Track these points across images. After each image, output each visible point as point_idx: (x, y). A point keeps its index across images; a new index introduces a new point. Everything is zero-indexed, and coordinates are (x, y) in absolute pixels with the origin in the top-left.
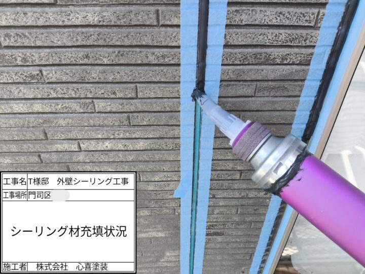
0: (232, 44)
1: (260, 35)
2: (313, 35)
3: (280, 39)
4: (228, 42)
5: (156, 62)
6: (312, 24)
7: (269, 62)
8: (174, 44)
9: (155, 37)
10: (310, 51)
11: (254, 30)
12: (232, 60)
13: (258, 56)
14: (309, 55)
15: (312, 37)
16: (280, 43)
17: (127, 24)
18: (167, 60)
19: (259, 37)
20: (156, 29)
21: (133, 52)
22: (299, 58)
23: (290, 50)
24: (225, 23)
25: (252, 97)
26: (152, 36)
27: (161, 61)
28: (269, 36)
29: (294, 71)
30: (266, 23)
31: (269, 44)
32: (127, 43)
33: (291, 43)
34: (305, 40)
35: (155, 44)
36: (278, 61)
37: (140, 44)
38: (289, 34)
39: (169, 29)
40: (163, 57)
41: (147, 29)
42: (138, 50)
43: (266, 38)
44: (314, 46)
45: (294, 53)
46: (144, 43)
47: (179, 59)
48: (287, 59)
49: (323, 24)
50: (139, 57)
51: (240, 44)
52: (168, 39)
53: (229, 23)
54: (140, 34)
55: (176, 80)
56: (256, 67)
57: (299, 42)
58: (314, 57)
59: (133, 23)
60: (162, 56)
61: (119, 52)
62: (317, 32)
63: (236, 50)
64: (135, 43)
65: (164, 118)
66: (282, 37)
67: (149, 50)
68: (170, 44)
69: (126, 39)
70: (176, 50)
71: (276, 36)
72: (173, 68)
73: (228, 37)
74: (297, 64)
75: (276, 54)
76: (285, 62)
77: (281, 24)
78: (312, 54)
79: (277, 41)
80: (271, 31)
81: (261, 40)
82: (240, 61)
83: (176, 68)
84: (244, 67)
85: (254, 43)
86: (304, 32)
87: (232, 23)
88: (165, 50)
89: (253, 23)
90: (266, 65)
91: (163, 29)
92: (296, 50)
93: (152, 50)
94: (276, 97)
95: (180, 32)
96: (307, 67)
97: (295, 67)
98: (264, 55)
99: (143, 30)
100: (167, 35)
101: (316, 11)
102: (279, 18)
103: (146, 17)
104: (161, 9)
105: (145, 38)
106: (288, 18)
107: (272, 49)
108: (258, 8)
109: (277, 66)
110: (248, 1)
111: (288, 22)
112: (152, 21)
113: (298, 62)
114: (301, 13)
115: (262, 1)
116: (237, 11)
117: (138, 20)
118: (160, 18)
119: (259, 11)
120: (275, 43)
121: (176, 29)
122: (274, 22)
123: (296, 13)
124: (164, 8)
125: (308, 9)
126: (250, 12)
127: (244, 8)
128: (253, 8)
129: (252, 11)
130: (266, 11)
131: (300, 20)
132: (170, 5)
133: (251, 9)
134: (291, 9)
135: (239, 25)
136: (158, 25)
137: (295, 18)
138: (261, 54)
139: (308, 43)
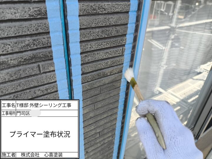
0: (86, 72)
1: (99, 65)
2: (122, 59)
3: (108, 64)
4: (84, 72)
5: (42, 94)
6: (121, 54)
7: (105, 76)
8: (53, 81)
9: (39, 80)
10: (121, 66)
11: (95, 63)
12: (87, 80)
13: (99, 75)
14: (121, 68)
15: (121, 60)
16: (108, 66)
17: (18, 77)
18: (49, 91)
19: (98, 66)
20: (39, 76)
21: (24, 93)
22: (118, 70)
23: (113, 68)
24: (80, 63)
25: (99, 94)
26: (37, 80)
27: (46, 92)
29: (116, 77)
30: (101, 59)
31: (103, 68)
32: (19, 89)
34: (119, 62)
35: (40, 84)
36: (109, 74)
37: (29, 87)
38: (112, 61)
39: (48, 74)
40: (47, 90)
41: (33, 78)
42: (28, 91)
43: (102, 65)
44: (123, 64)
45: (115, 69)
46: (32, 86)
47: (57, 88)
48: (112, 72)
49: (125, 53)
50: (29, 95)
51: (90, 71)
52: (48, 79)
53: (82, 62)
54: (28, 81)
56: (99, 80)
57: (117, 63)
59: (22, 76)
60: (46, 90)
61: (14, 96)
62: (123, 57)
63: (88, 75)
64: (26, 88)
66: (109, 63)
67: (35, 89)
68: (50, 82)
69: (18, 87)
70: (54, 84)
71: (106, 64)
72: (53, 94)
73: (83, 70)
74: (117, 73)
75: (107, 71)
76: (112, 74)
77: (108, 57)
78: (123, 67)
79: (107, 65)
80: (103, 61)
81: (99, 67)
82: (91, 79)
83: (55, 93)
84: (93, 81)
85: (97, 69)
86: (118, 59)
87: (85, 62)
88: (47, 86)
89: (95, 60)
90: (103, 77)
91: (44, 75)
92: (116, 67)
93: (38, 88)
94: (110, 90)
95: (55, 74)
96: (121, 73)
97: (116, 75)
98: (102, 73)
99: (30, 78)
100: (47, 77)
101: (121, 48)
102: (106, 55)
103: (32, 71)
104: (41, 64)
105: (33, 83)
106: (110, 54)
107: (105, 70)
108: (96, 52)
109: (109, 77)
110: (91, 50)
111: (110, 56)
112: (36, 72)
113: (117, 72)
114: (116, 51)
115: (97, 49)
116: (86, 56)
117: (26, 74)
118: (41, 69)
119: (96, 54)
120: (106, 67)
121: (52, 73)
122: (105, 57)
123: (113, 51)
124: (43, 63)
125: (118, 48)
126: (92, 55)
127: (89, 54)
128: (93, 53)
129: (93, 54)
130: (100, 53)
131: (115, 54)
132: (46, 60)
133: (92, 53)
134: (111, 50)
135: (88, 63)
136: (40, 74)
137: (113, 53)
138: (100, 73)
139: (120, 63)
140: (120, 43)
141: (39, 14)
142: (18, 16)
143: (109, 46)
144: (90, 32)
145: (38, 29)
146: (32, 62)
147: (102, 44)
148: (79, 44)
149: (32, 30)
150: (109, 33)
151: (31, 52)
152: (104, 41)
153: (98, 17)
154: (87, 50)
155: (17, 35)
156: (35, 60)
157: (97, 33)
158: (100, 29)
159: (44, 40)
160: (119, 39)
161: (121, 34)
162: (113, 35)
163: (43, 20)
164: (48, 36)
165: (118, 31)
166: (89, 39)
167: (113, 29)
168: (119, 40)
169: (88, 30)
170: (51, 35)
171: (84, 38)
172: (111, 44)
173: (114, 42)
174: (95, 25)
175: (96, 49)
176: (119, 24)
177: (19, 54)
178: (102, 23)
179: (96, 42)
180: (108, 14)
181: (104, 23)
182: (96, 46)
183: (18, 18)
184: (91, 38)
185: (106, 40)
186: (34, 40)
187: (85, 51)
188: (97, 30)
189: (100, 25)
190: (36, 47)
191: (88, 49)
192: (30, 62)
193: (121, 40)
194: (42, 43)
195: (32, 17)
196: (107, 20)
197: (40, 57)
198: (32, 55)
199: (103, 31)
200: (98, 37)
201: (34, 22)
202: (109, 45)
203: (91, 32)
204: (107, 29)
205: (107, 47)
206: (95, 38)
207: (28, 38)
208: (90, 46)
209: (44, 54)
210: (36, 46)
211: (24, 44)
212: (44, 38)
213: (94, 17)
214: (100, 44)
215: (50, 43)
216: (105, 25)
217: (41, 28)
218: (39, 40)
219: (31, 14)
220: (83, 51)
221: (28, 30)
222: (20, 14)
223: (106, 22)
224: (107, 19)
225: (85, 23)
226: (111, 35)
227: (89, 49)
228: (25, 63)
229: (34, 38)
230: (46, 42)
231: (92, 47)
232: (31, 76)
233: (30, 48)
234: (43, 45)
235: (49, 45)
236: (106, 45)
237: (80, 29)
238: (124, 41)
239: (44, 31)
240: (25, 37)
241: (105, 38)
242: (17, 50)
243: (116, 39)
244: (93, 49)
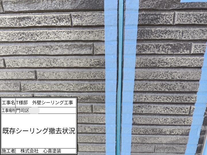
0: (138, 123)
1: (155, 119)
2: (188, 119)
3: (168, 121)
4: (135, 122)
5: (90, 132)
6: (188, 114)
7: (161, 133)
8: (102, 122)
9: (90, 119)
10: (188, 128)
11: (150, 116)
12: (138, 132)
13: (155, 130)
14: (187, 130)
15: (188, 120)
16: (168, 124)
18: (97, 131)
19: (154, 120)
20: (91, 115)
22: (181, 132)
23: (174, 127)
24: (132, 113)
25: (152, 152)
26: (88, 118)
27: (94, 131)
28: (161, 120)
29: (179, 139)
30: (158, 113)
31: (161, 124)
33: (175, 123)
34: (184, 122)
35: (90, 122)
36: (168, 133)
37: (81, 122)
38: (173, 119)
39: (98, 115)
40: (95, 129)
41: (86, 115)
43: (159, 121)
44: (190, 125)
45: (178, 130)
46: (83, 122)
47: (105, 130)
48: (173, 132)
49: (194, 113)
50: (80, 129)
51: (142, 123)
52: (98, 120)
53: (134, 112)
54: (81, 117)
55: (103, 142)
56: (154, 136)
57: (180, 123)
58: (190, 131)
60: (94, 129)
62: (191, 117)
63: (140, 127)
67: (86, 125)
68: (99, 123)
70: (103, 125)
71: (165, 120)
72: (101, 135)
73: (134, 120)
74: (181, 135)
75: (166, 130)
76: (172, 134)
77: (168, 113)
78: (189, 130)
79: (166, 122)
80: (161, 117)
81: (155, 122)
82: (144, 132)
83: (103, 135)
84: (146, 136)
85: (151, 123)
86: (183, 118)
87: (137, 113)
88: (96, 125)
89: (150, 113)
90: (160, 135)
91: (95, 115)
92: (179, 127)
94: (169, 153)
95: (105, 116)
96: (187, 137)
97: (179, 137)
98: (158, 130)
99: (83, 115)
100: (98, 118)
101: (189, 106)
102: (166, 111)
103: (85, 109)
104: (94, 105)
105: (84, 119)
106: (172, 110)
107: (163, 126)
108: (152, 105)
109: (168, 136)
110: (145, 101)
111: (171, 113)
112: (88, 111)
113: (181, 134)
114: (180, 108)
115: (154, 101)
116: (139, 106)
117: (81, 110)
118: (93, 109)
119: (153, 107)
120: (165, 124)
121: (102, 115)
122: (163, 112)
123: (176, 108)
124: (95, 104)
125: (183, 106)
126: (148, 107)
127: (143, 105)
128: (149, 105)
129: (149, 106)
130: (157, 107)
131: (179, 111)
132: (99, 102)
133: (148, 105)
134: (173, 106)
135: (141, 114)
136: (92, 113)
137: (176, 110)
138: (156, 129)
139: (186, 123)
140: (186, 100)
141: (98, 64)
142: (82, 65)
143: (170, 102)
144: (147, 84)
145: (95, 76)
146: (87, 101)
147: (161, 98)
148: (133, 94)
149: (90, 77)
150: (171, 87)
151: (88, 93)
152: (163, 94)
153: (158, 71)
154: (141, 101)
155: (79, 78)
156: (90, 101)
157: (154, 86)
158: (160, 82)
160: (186, 95)
161: (188, 91)
162: (177, 90)
163: (101, 70)
164: (103, 82)
165: (185, 87)
166: (145, 90)
167: (177, 84)
168: (185, 97)
169: (145, 82)
170: (106, 82)
171: (139, 88)
172: (173, 100)
173: (178, 97)
174: (153, 78)
175: (152, 101)
176: (186, 79)
177: (78, 93)
178: (162, 76)
179: (153, 94)
180: (171, 67)
181: (165, 76)
182: (153, 99)
183: (82, 66)
184: (148, 90)
185: (167, 95)
186: (91, 85)
187: (138, 101)
188: (156, 83)
189: (159, 78)
190: (92, 90)
191: (143, 100)
192: (85, 101)
193: (189, 98)
194: (97, 88)
195: (92, 67)
196: (169, 74)
197: (94, 99)
198: (88, 96)
199: (162, 85)
200: (155, 90)
201: (93, 70)
202: (171, 100)
203: (148, 84)
204: (169, 83)
205: (168, 102)
206: (151, 91)
207: (87, 82)
208: (144, 97)
209: (98, 97)
210: (92, 89)
211: (82, 87)
212: (99, 84)
213: (153, 70)
214: (158, 97)
215: (104, 89)
216: (166, 78)
217: (98, 76)
218: (95, 85)
219: (92, 64)
220: (136, 100)
221: (88, 76)
222: (83, 64)
223: (168, 76)
224: (169, 73)
225: (141, 75)
226: (174, 90)
227: (144, 100)
228: (81, 101)
229: (92, 83)
230: (101, 87)
231: (148, 99)
232: (84, 113)
233: (87, 90)
234: (98, 89)
235: (103, 90)
236: (167, 100)
237: (135, 80)
238: (192, 99)
239: (100, 78)
240: (85, 81)
241: (165, 92)
242: (77, 90)
243: (182, 95)
244: (148, 101)
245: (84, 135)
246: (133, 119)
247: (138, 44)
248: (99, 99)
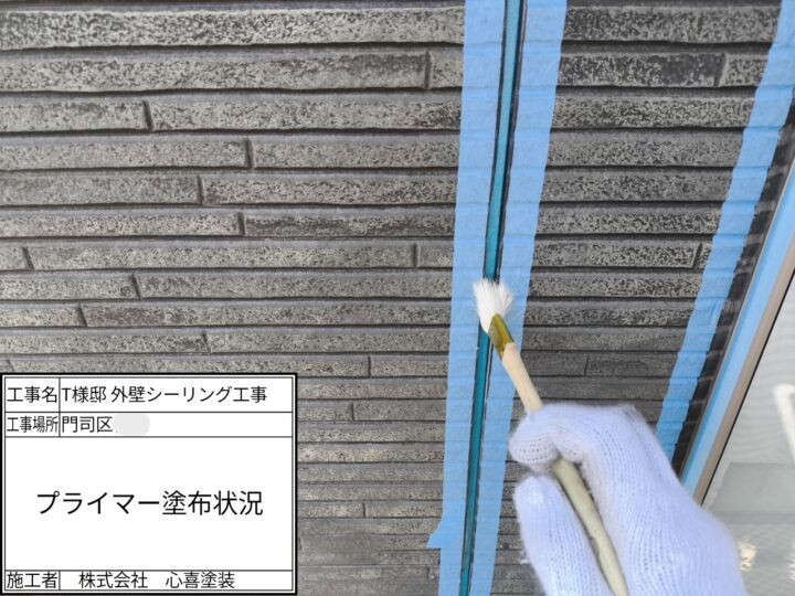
0: (544, 294)
1: (594, 282)
2: (690, 281)
3: (630, 287)
4: (536, 292)
5: (407, 321)
6: (690, 265)
7: (609, 322)
8: (441, 295)
9: (407, 284)
10: (686, 305)
11: (582, 274)
12: (542, 319)
13: (591, 314)
14: (684, 312)
15: (689, 284)
16: (630, 295)
17: (362, 265)
18: (426, 319)
19: (591, 285)
20: (411, 273)
21: (367, 306)
22: (666, 317)
23: (648, 303)
24: (530, 265)
25: (579, 376)
26: (403, 283)
27: (417, 320)
28: (611, 282)
29: (656, 337)
30: (604, 264)
31: (609, 295)
32: (359, 292)
33: (651, 292)
34: (676, 290)
35: (408, 295)
36: (627, 321)
37: (381, 295)
38: (647, 281)
39: (433, 273)
40: (421, 314)
41: (394, 273)
42: (377, 303)
43: (604, 287)
44: (693, 299)
45: (657, 311)
46: (388, 294)
47: (448, 317)
48: (643, 319)
49: (709, 264)
50: (377, 313)
51: (557, 295)
52: (431, 288)
53: (537, 263)
54: (382, 280)
55: (442, 348)
56: (586, 330)
57: (666, 292)
58: (693, 315)
59: (371, 265)
60: (419, 313)
61: (344, 307)
62: (699, 276)
63: (550, 304)
64: (372, 294)
65: (416, 409)
66: (635, 285)
67: (395, 304)
68: (433, 295)
69: (357, 288)
70: (443, 303)
71: (623, 283)
72: (435, 330)
73: (536, 285)
74: (664, 327)
75: (624, 311)
76: (640, 323)
77: (632, 265)
78: (690, 311)
79: (625, 291)
80: (613, 275)
81: (595, 289)
82: (558, 320)
83: (442, 330)
84: (565, 329)
85: (583, 294)
86: (674, 277)
87: (544, 265)
88: (424, 303)
89: (581, 264)
90: (605, 326)
91: (423, 273)
92: (661, 304)
93: (402, 303)
94: (625, 377)
95: (451, 277)
96: (681, 331)
97: (659, 331)
98: (600, 312)
99: (387, 275)
100: (430, 281)
101: (695, 245)
102: (627, 257)
103: (394, 256)
104: (420, 243)
105: (391, 287)
106: (644, 257)
107: (616, 303)
108: (590, 241)
109: (626, 329)
110: (572, 232)
111: (644, 263)
112: (404, 261)
113: (664, 323)
114: (668, 249)
115: (597, 231)
116: (552, 247)
117: (381, 260)
118: (419, 257)
119: (591, 247)
120: (621, 294)
121: (444, 273)
122: (619, 262)
123: (659, 248)
124: (426, 242)
125: (680, 243)
126: (576, 248)
127: (564, 242)
128: (581, 242)
129: (580, 245)
130: (604, 246)
131: (666, 259)
132: (435, 237)
133: (577, 243)
134: (651, 243)
135: (556, 268)
136: (414, 268)
137: (657, 257)
138: (595, 311)
139: (682, 293)
140: (690, 226)
141: (440, 121)
142: (389, 123)
143: (643, 231)
144: (581, 178)
145: (430, 157)
146: (400, 234)
147: (616, 221)
148: (536, 209)
149: (414, 159)
150: (650, 188)
151: (404, 210)
152: (625, 210)
153: (616, 139)
154: (558, 230)
155: (380, 165)
156: (408, 232)
157: (602, 186)
158: (618, 175)
159: (439, 187)
160: (689, 212)
161: (698, 198)
162: (665, 197)
163: (447, 137)
164: (452, 176)
165: (689, 188)
166: (573, 199)
167: (668, 178)
168: (687, 218)
169: (575, 174)
170: (461, 175)
171: (557, 192)
172: (651, 225)
173: (666, 219)
174: (600, 160)
175: (591, 231)
176: (695, 164)
177: (376, 211)
178: (628, 156)
179: (597, 210)
180: (657, 129)
181: (636, 156)
182: (595, 224)
183: (390, 126)
184: (581, 197)
185: (636, 210)
186: (415, 183)
187: (550, 231)
188: (606, 175)
189: (617, 161)
190: (416, 201)
191: (565, 229)
192: (396, 235)
193: (698, 219)
194: (434, 194)
195: (420, 127)
196: (648, 150)
197: (422, 227)
198: (403, 218)
199: (626, 181)
200: (603, 197)
201: (423, 139)
202: (645, 227)
203: (584, 180)
204: (646, 175)
205: (636, 231)
206: (592, 199)
207: (402, 177)
208: (570, 220)
209: (433, 220)
210: (418, 197)
211: (389, 190)
212: (440, 182)
213: (603, 137)
214: (610, 219)
215: (454, 196)
216: (639, 162)
217: (437, 157)
218: (427, 185)
219: (420, 119)
220: (544, 230)
221: (407, 157)
222: (394, 118)
223: (644, 155)
224: (650, 146)
225: (567, 152)
226: (658, 195)
227: (567, 226)
228: (383, 234)
229: (418, 177)
230: (444, 192)
231: (579, 224)
232: (391, 268)
233: (401, 202)
234: (435, 198)
235: (450, 199)
236: (633, 225)
237: (549, 168)
238: (708, 224)
239: (443, 164)
240: (397, 174)
241: (630, 203)
242: (371, 201)
243: (678, 211)
244: (579, 230)
245: (389, 330)
246: (531, 284)
247: (565, 55)
248: (435, 227)
